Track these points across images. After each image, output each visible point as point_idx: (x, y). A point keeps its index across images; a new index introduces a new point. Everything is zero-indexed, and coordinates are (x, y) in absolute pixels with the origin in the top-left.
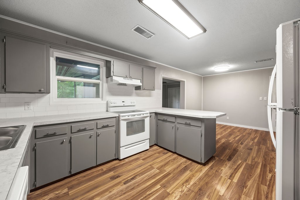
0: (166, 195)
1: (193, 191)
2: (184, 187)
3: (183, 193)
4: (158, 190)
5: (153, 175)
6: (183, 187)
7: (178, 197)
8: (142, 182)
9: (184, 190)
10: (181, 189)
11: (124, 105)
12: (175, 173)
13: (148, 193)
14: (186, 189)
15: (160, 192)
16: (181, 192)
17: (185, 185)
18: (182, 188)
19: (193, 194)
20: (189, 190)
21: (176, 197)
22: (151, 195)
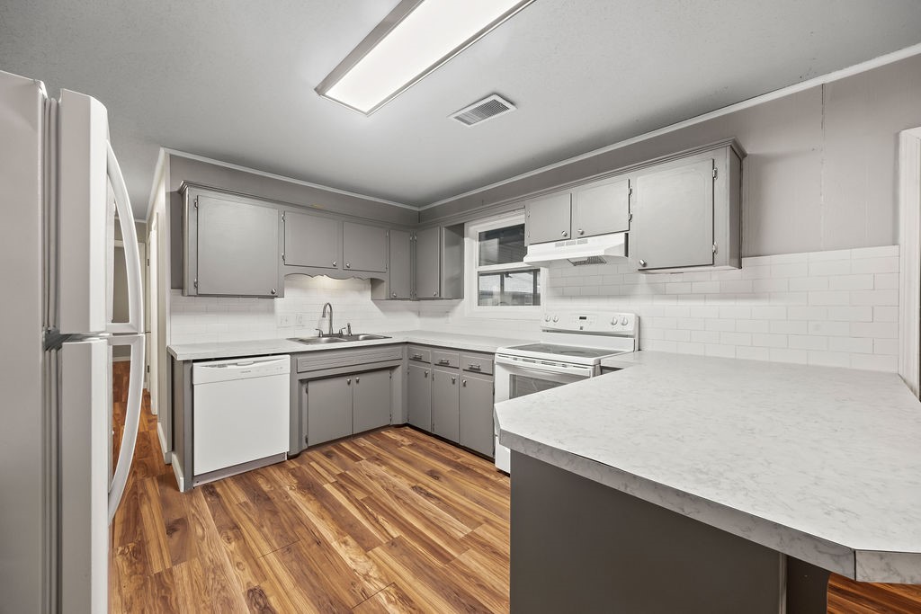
0: (366, 545)
1: (360, 603)
2: (382, 586)
3: (361, 578)
4: (385, 532)
5: (442, 525)
6: (384, 583)
7: (353, 566)
8: (416, 510)
9: (369, 582)
10: (376, 576)
11: (581, 328)
12: (448, 573)
13: (381, 519)
14: (373, 588)
15: (378, 536)
16: (366, 576)
17: (392, 590)
18: (381, 580)
19: (350, 601)
20: (367, 596)
21: (354, 561)
22: (374, 522)
